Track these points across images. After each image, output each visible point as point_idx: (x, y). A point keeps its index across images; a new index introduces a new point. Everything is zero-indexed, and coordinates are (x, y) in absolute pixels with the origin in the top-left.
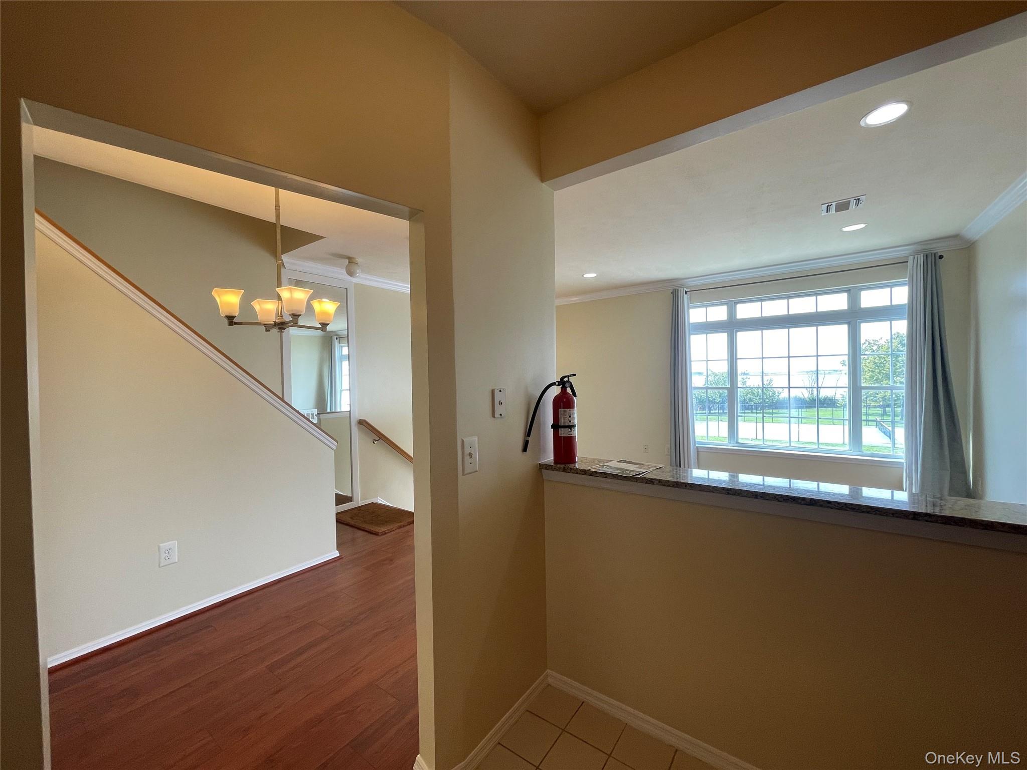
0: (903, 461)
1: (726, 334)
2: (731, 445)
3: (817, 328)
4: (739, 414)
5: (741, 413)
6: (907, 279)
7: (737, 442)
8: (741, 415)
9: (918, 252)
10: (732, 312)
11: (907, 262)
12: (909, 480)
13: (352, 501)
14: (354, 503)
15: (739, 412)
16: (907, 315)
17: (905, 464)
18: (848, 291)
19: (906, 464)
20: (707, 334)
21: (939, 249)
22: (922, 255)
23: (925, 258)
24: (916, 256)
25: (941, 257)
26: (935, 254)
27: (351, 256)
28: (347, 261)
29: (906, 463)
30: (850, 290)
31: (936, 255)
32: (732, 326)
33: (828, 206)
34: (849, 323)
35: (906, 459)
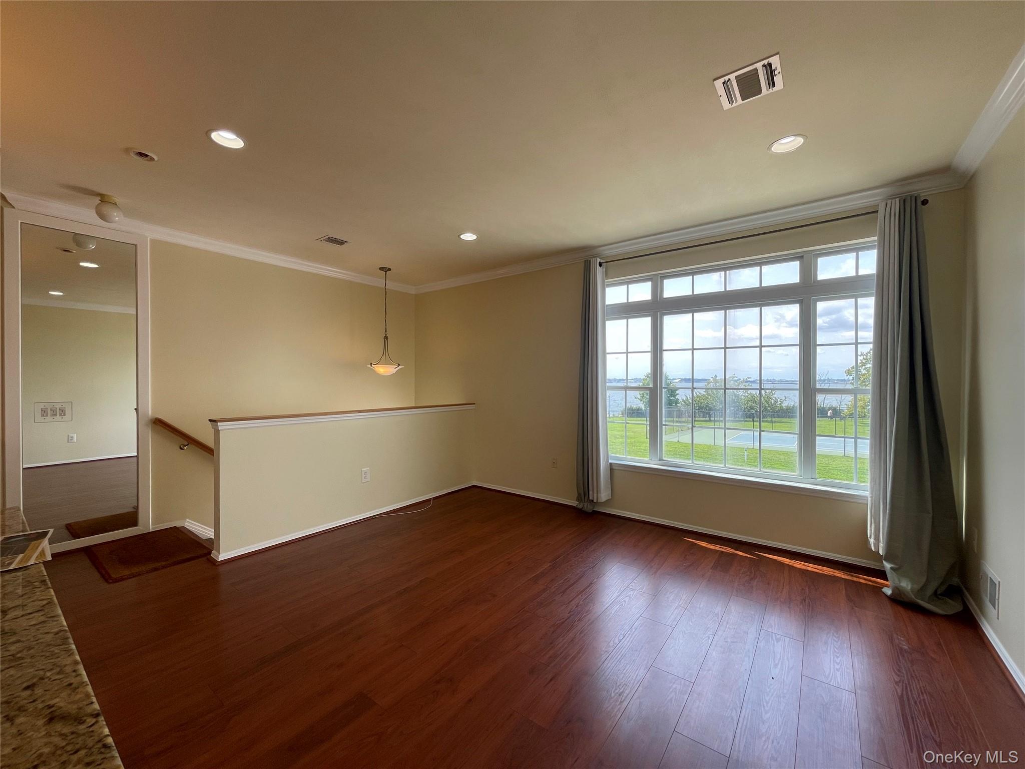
0: (867, 494)
1: (649, 319)
2: (652, 462)
3: (761, 309)
4: (664, 423)
5: (666, 421)
6: (876, 238)
7: (661, 460)
8: (667, 423)
9: (892, 197)
10: (657, 290)
11: (877, 212)
12: (875, 523)
13: (137, 526)
14: (140, 527)
15: (664, 419)
16: (875, 289)
17: (869, 499)
18: (800, 257)
19: (872, 499)
20: (626, 318)
21: (923, 189)
22: (897, 200)
23: (902, 202)
24: (889, 202)
25: (925, 202)
26: (916, 197)
27: (104, 193)
28: (97, 200)
29: (871, 497)
30: (802, 257)
31: (918, 199)
32: (658, 308)
33: (724, 83)
34: (801, 302)
35: (872, 493)
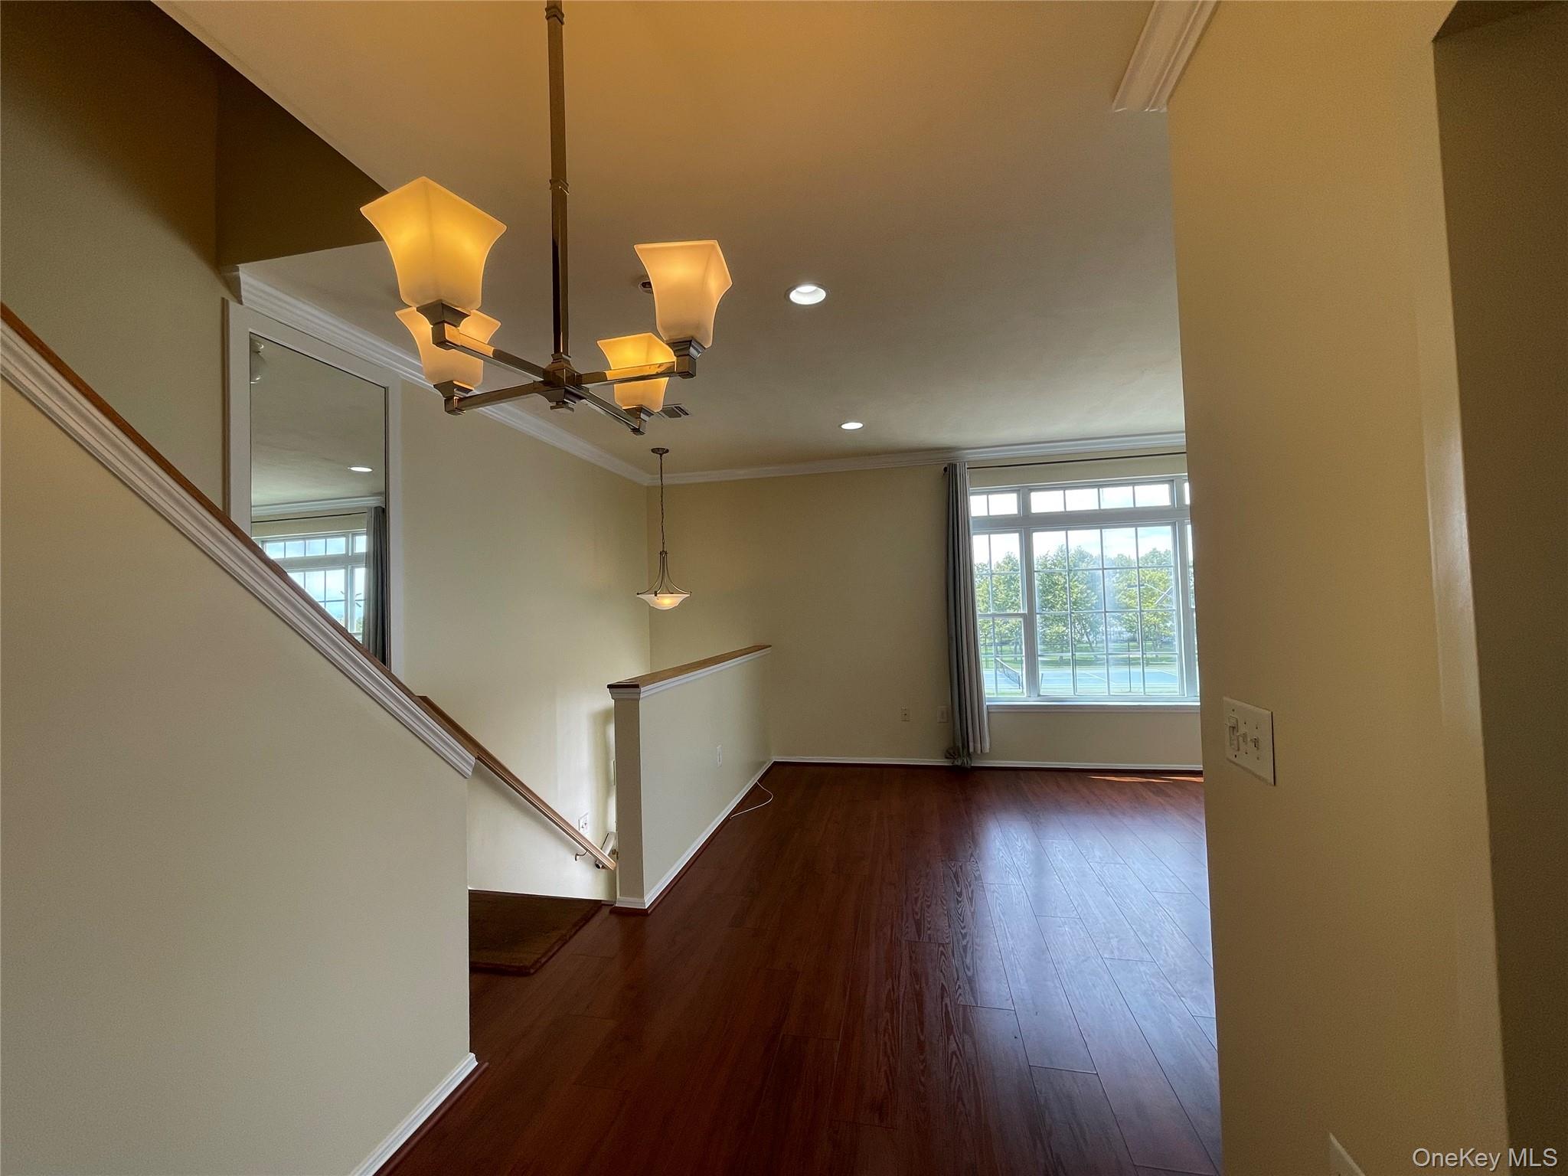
1: (1016, 536)
2: (1031, 699)
3: (1136, 529)
7: (1039, 695)
10: (1025, 504)
18: (1171, 481)
20: (989, 534)
30: (1173, 480)
32: (1026, 524)
34: (1173, 525)
